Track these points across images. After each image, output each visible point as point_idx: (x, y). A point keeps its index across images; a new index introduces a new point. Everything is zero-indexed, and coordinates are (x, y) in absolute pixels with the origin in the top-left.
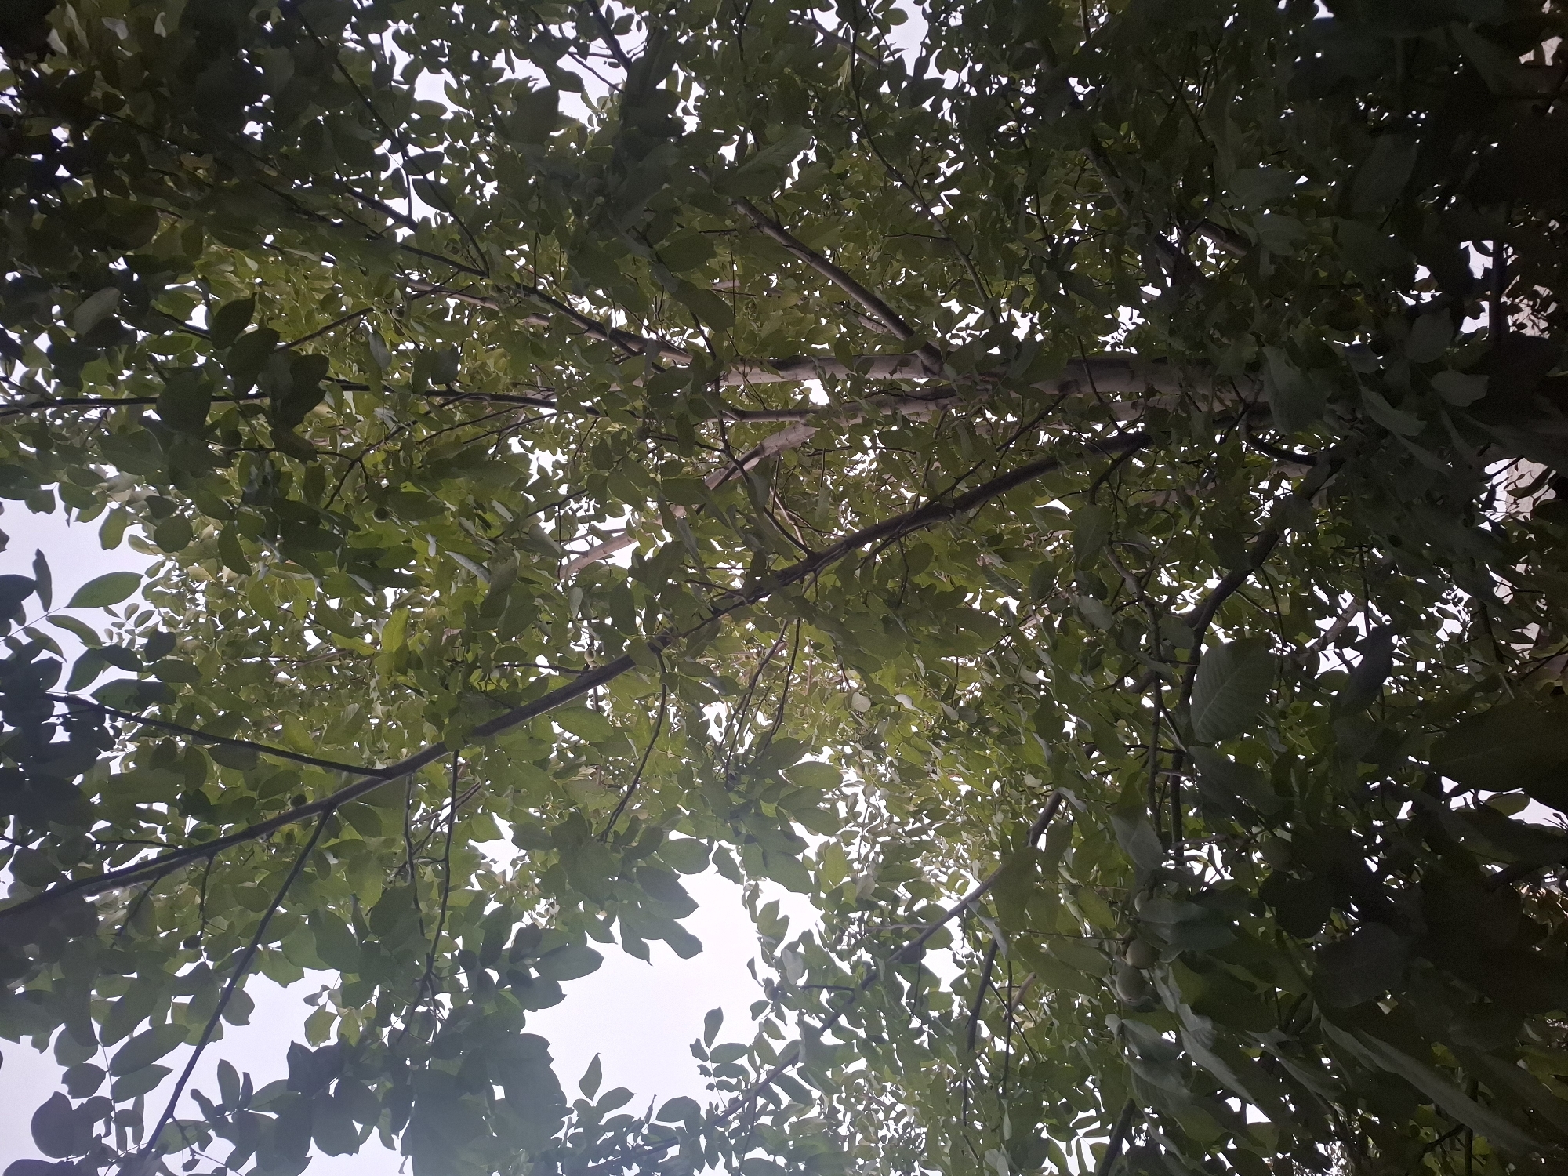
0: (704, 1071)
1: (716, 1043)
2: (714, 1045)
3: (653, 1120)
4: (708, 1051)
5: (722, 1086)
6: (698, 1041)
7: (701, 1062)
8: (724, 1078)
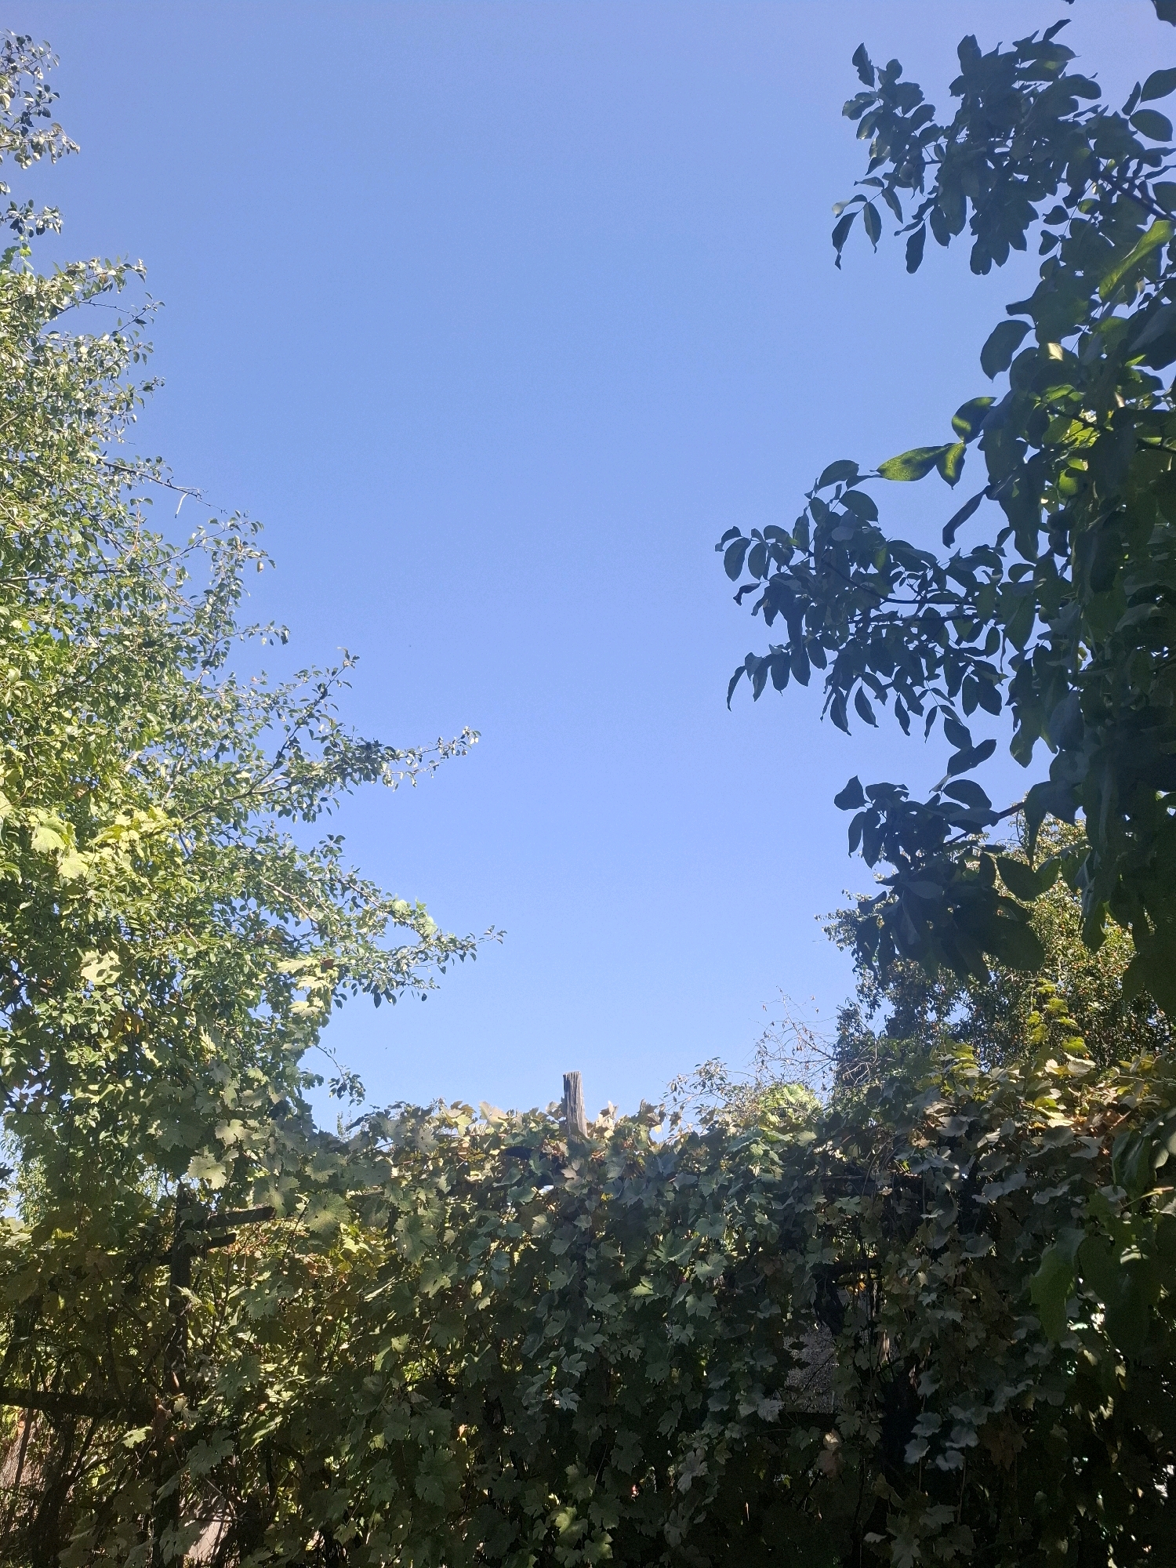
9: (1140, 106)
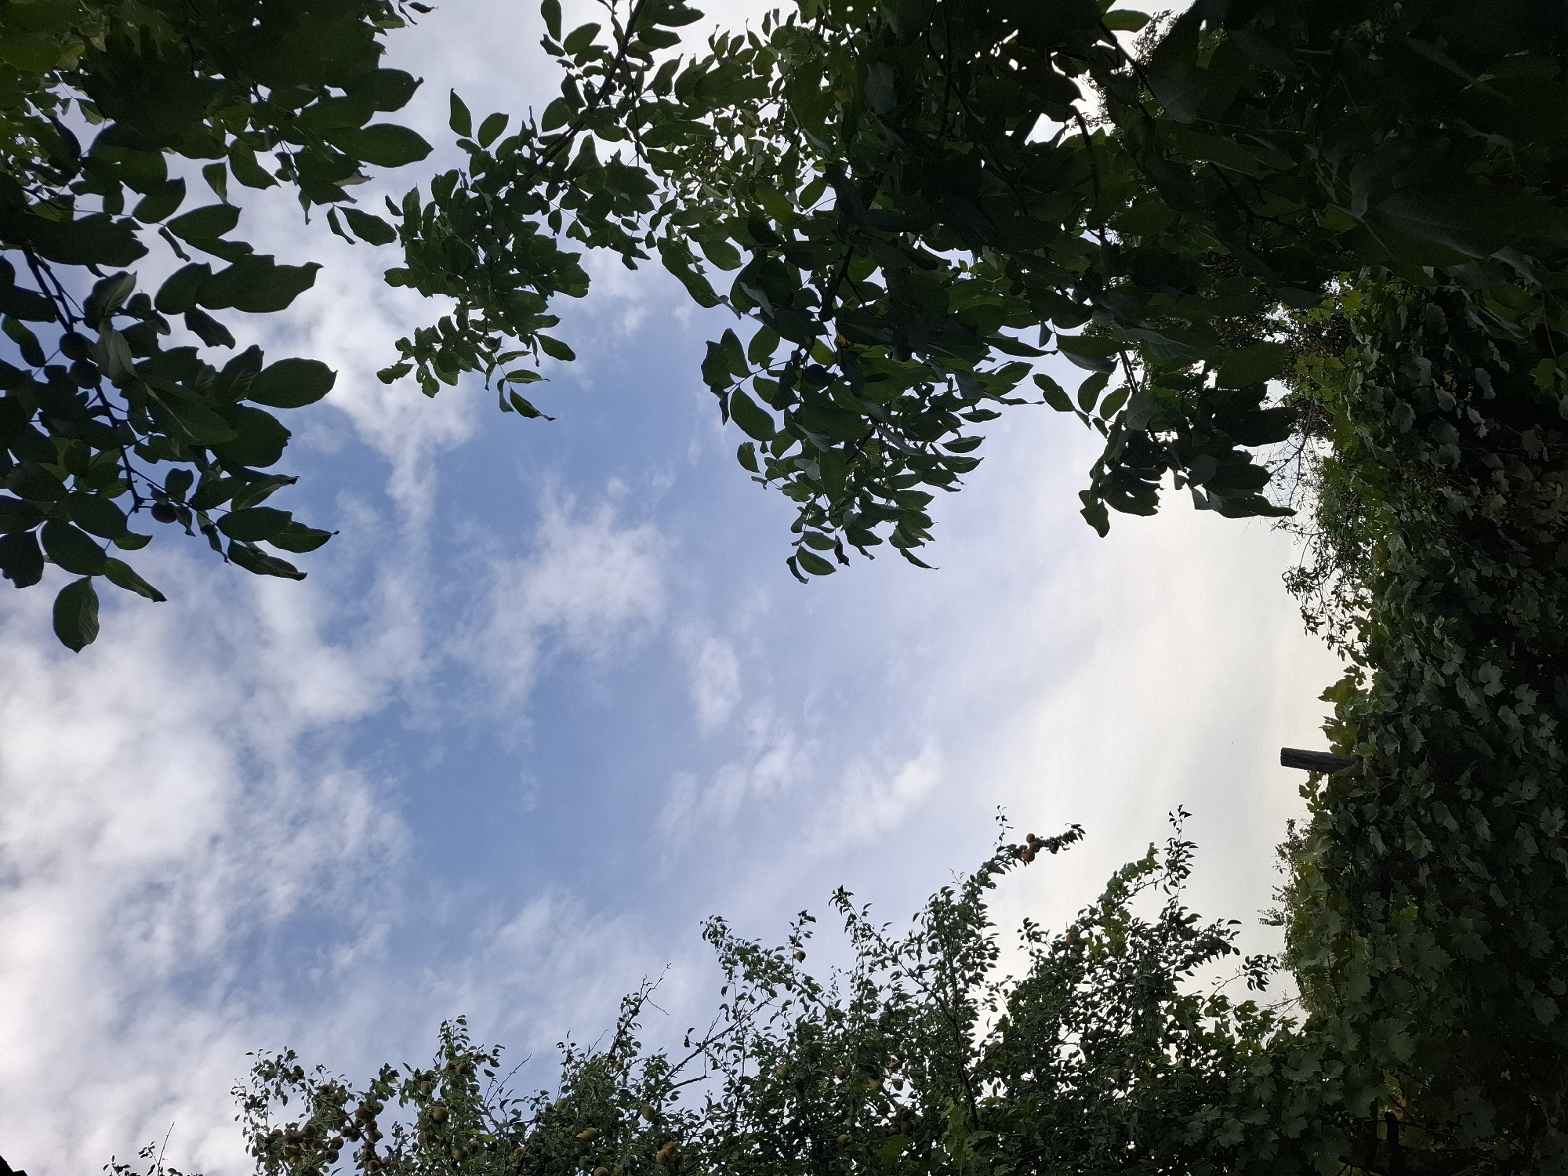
0: (565, 64)
1: (564, 36)
2: (564, 37)
3: (540, 133)
4: (560, 45)
5: (589, 72)
6: (546, 36)
7: (559, 58)
8: (588, 64)
9: (474, 139)
